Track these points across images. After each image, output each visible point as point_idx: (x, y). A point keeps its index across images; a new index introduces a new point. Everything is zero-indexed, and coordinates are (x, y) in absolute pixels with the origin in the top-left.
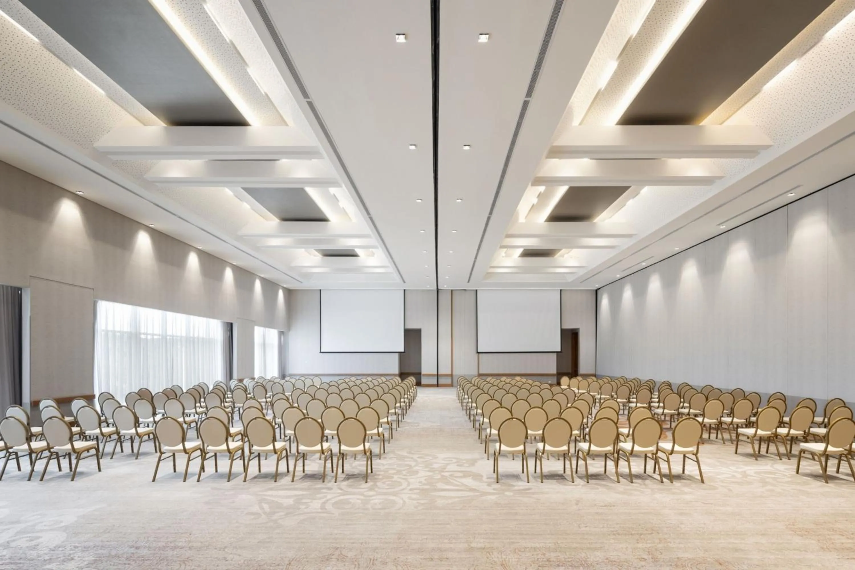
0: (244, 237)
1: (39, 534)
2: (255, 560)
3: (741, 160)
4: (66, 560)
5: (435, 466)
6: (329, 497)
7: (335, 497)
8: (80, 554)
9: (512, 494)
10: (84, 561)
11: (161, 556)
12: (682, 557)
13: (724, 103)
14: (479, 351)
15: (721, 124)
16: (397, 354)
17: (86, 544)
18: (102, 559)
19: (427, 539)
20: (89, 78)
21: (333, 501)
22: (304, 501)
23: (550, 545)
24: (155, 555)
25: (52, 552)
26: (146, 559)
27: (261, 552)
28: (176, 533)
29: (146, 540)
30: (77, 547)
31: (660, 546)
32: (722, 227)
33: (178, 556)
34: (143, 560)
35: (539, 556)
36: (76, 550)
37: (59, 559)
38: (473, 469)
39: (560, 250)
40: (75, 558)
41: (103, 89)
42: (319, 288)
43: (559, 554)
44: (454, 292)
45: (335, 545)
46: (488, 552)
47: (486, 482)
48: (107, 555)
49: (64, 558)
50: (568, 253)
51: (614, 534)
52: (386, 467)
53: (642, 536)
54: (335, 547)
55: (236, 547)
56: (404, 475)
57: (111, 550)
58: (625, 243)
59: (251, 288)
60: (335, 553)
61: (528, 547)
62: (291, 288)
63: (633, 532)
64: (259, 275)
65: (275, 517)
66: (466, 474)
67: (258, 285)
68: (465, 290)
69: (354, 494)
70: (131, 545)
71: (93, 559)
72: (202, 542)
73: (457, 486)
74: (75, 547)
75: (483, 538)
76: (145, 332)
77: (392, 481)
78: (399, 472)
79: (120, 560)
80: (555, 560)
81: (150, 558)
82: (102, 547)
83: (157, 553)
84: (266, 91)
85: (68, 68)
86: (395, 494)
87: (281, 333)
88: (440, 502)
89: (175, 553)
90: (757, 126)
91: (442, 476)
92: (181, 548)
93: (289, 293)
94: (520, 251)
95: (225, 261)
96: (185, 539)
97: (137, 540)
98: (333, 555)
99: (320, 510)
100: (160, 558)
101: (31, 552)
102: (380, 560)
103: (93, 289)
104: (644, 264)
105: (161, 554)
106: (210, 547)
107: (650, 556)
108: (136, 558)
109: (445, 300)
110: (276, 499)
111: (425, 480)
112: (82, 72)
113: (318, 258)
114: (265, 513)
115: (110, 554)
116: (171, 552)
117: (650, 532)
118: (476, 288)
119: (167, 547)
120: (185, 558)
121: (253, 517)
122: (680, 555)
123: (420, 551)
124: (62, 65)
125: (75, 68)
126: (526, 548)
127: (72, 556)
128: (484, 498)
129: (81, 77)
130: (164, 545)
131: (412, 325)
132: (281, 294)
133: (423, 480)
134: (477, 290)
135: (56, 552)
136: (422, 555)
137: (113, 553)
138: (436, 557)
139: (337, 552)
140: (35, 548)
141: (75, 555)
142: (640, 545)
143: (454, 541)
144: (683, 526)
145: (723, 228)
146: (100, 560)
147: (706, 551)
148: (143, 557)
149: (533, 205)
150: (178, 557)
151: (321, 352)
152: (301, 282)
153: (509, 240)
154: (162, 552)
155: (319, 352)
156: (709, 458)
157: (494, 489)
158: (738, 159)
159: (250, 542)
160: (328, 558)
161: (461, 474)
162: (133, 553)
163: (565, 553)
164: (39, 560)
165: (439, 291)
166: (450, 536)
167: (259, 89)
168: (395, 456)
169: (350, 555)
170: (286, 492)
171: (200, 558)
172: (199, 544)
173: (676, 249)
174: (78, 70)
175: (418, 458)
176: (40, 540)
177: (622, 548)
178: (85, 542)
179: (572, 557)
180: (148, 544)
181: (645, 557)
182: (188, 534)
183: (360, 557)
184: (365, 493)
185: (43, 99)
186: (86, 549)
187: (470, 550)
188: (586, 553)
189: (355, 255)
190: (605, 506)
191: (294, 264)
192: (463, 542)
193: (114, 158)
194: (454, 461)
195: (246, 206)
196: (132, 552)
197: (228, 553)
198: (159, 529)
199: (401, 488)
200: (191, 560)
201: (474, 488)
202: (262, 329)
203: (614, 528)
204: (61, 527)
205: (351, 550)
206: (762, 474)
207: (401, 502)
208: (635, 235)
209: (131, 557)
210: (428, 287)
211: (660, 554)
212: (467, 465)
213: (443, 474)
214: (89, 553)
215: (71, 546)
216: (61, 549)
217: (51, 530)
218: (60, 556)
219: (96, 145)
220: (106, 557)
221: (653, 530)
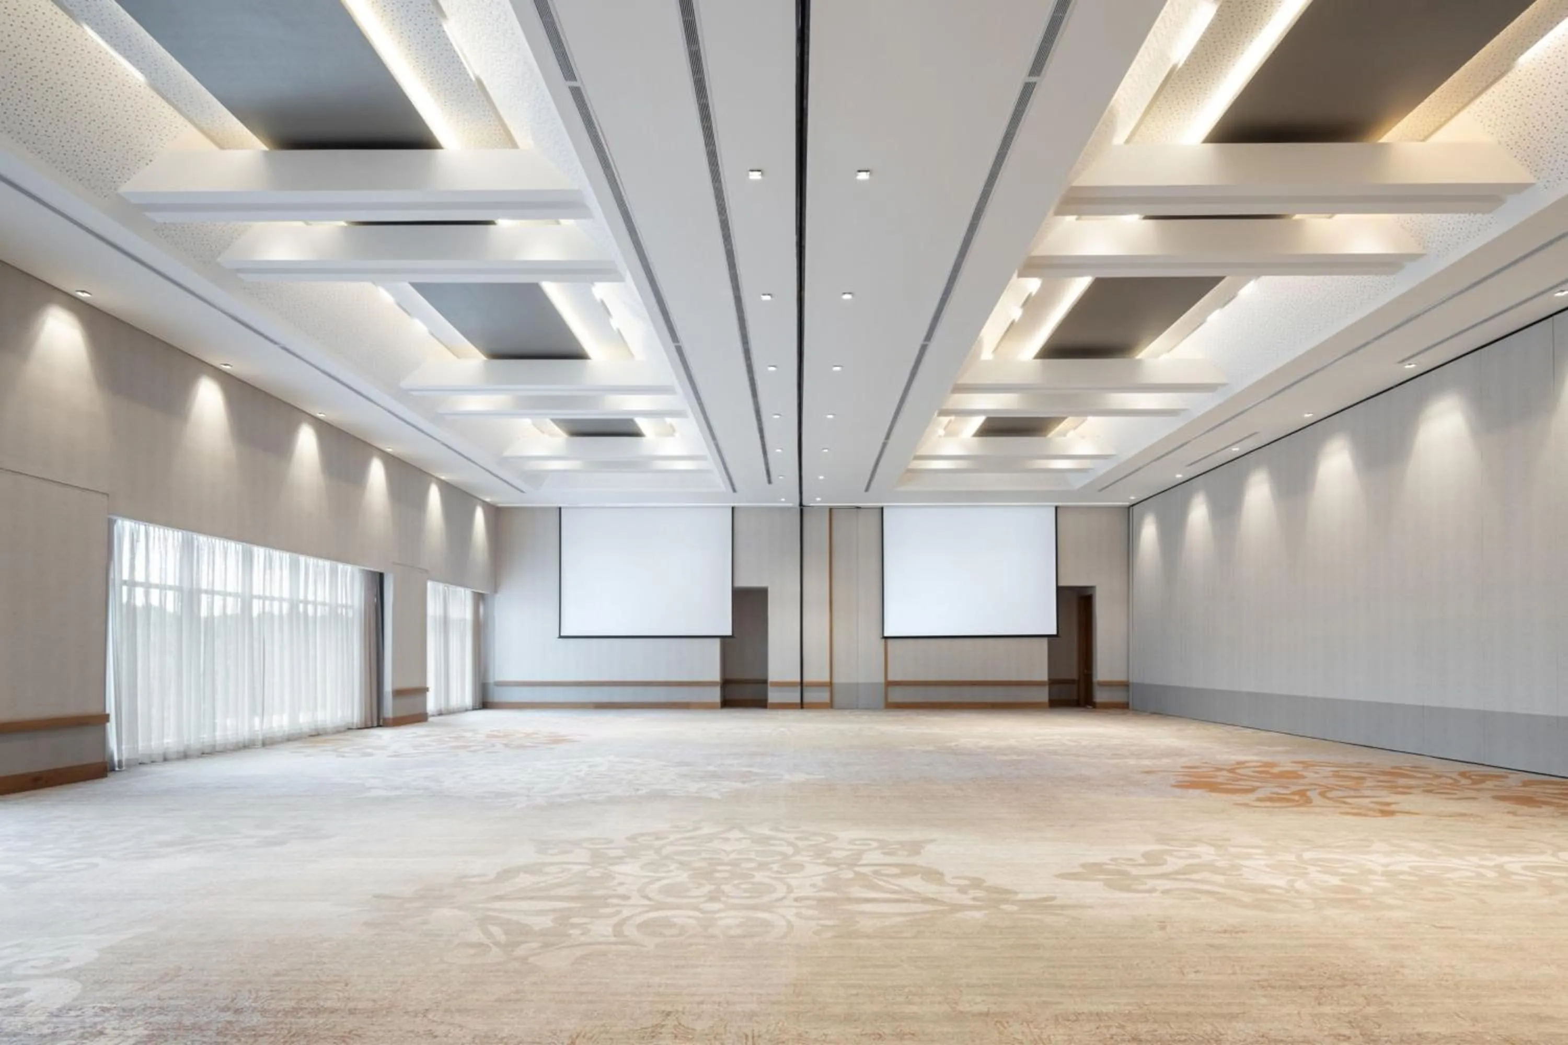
0: (415, 393)
1: (22, 985)
2: (496, 1035)
3: (1463, 217)
4: (87, 1035)
5: (838, 854)
6: (626, 913)
7: (640, 913)
8: (115, 1023)
9: (1015, 908)
10: (129, 1037)
11: (291, 1028)
12: (1428, 1033)
13: (1432, 96)
14: (886, 634)
15: (1424, 139)
16: (718, 641)
17: (126, 1004)
18: (165, 1033)
19: (857, 995)
20: (115, 47)
21: (639, 920)
22: (575, 920)
23: (1130, 1008)
24: (280, 1026)
25: (55, 1020)
26: (261, 1033)
27: (506, 1020)
28: (315, 982)
29: (254, 996)
30: (108, 1010)
31: (1371, 1010)
32: (1407, 367)
33: (328, 1027)
34: (255, 1035)
35: (1114, 1030)
36: (107, 1015)
37: (72, 1034)
38: (920, 861)
39: (1060, 420)
40: (107, 1031)
41: (141, 70)
42: (560, 505)
43: (1156, 1026)
44: (834, 511)
45: (663, 1008)
46: (997, 1022)
47: (954, 885)
48: (176, 1026)
49: (82, 1031)
50: (1075, 428)
51: (1263, 987)
52: (733, 856)
53: (1325, 991)
54: (663, 1012)
55: (446, 1011)
56: (778, 872)
57: (182, 1015)
58: (1201, 404)
59: (421, 503)
60: (667, 1022)
61: (1083, 1013)
62: (500, 505)
63: (1303, 984)
64: (437, 475)
65: (520, 952)
66: (908, 871)
67: (434, 496)
68: (858, 508)
69: (679, 907)
70: (223, 1005)
71: (146, 1032)
72: (374, 1001)
73: (894, 892)
74: (104, 1010)
75: (980, 995)
76: (210, 587)
77: (753, 884)
78: (763, 866)
79: (204, 1036)
80: (1149, 1038)
81: (267, 1032)
82: (162, 1010)
83: (282, 1022)
84: (478, 72)
85: (73, 23)
86: (767, 908)
87: (479, 598)
88: (867, 924)
89: (321, 1022)
90: (1500, 143)
91: (857, 873)
92: (332, 1012)
93: (496, 514)
94: (977, 422)
95: (370, 445)
96: (337, 995)
97: (234, 995)
98: (663, 1026)
99: (613, 939)
100: (289, 1032)
101: (11, 1019)
102: (768, 1037)
103: (107, 495)
104: (1236, 450)
105: (291, 1023)
106: (393, 1010)
107: (1357, 1032)
108: (239, 1032)
109: (817, 529)
110: (515, 917)
111: (824, 880)
112: (101, 33)
113: (559, 438)
114: (497, 944)
115: (180, 1023)
116: (313, 1020)
117: (1339, 983)
118: (880, 505)
119: (302, 1009)
120: (345, 1032)
121: (472, 951)
122: (1425, 1029)
123: (849, 1019)
124: (62, 17)
125: (88, 24)
126: (1079, 1014)
127: (99, 1027)
128: (959, 915)
129: (98, 45)
130: (296, 1006)
131: (747, 581)
132: (479, 516)
133: (818, 880)
134: (882, 509)
135: (65, 1019)
136: (856, 1028)
137: (188, 1021)
138: (886, 1031)
139: (670, 1022)
140: (16, 1010)
141: (105, 1025)
142: (1327, 1009)
143: (917, 999)
144: (1406, 971)
145: (1411, 368)
146: (159, 1036)
147: (1475, 1020)
148: (254, 1030)
149: (1012, 323)
150: (328, 1030)
151: (561, 637)
152: (522, 491)
153: (957, 396)
154: (293, 1020)
155: (558, 636)
156: (1416, 840)
157: (974, 899)
158: (1456, 216)
159: (477, 1000)
160: (653, 1032)
161: (896, 871)
162: (230, 1022)
163: (1168, 1023)
164: (29, 1035)
165: (805, 509)
166: (906, 990)
167: (465, 68)
168: (745, 836)
169: (701, 1026)
170: (533, 903)
171: (375, 1032)
172: (370, 1005)
173: (1307, 416)
174: (92, 28)
175: (797, 838)
176: (27, 996)
177: (1289, 1015)
178: (124, 999)
179: (1186, 1031)
180: (259, 1003)
181: (1347, 1032)
182: (343, 984)
183: (722, 1030)
184: (702, 906)
185: (19, 90)
186: (127, 1013)
187: (959, 1017)
188: (1212, 1025)
189: (637, 434)
190: (1225, 932)
191: (507, 453)
192: (940, 1003)
193: (160, 218)
194: (875, 844)
195: (419, 327)
196: (228, 1019)
197: (434, 1021)
198: (277, 974)
199: (775, 896)
200: (359, 1036)
201: (931, 896)
202: (441, 586)
203: (1258, 974)
204: (67, 971)
205: (699, 1016)
206: (1540, 871)
207: (784, 923)
208: (1224, 385)
209: (227, 1029)
210: (783, 502)
211: (1377, 1027)
212: (906, 853)
213: (857, 869)
214: (136, 1022)
215: (94, 1007)
216: (72, 1013)
217: (47, 976)
218: (73, 1027)
219: (124, 189)
220: (174, 1029)
221: (1345, 979)
